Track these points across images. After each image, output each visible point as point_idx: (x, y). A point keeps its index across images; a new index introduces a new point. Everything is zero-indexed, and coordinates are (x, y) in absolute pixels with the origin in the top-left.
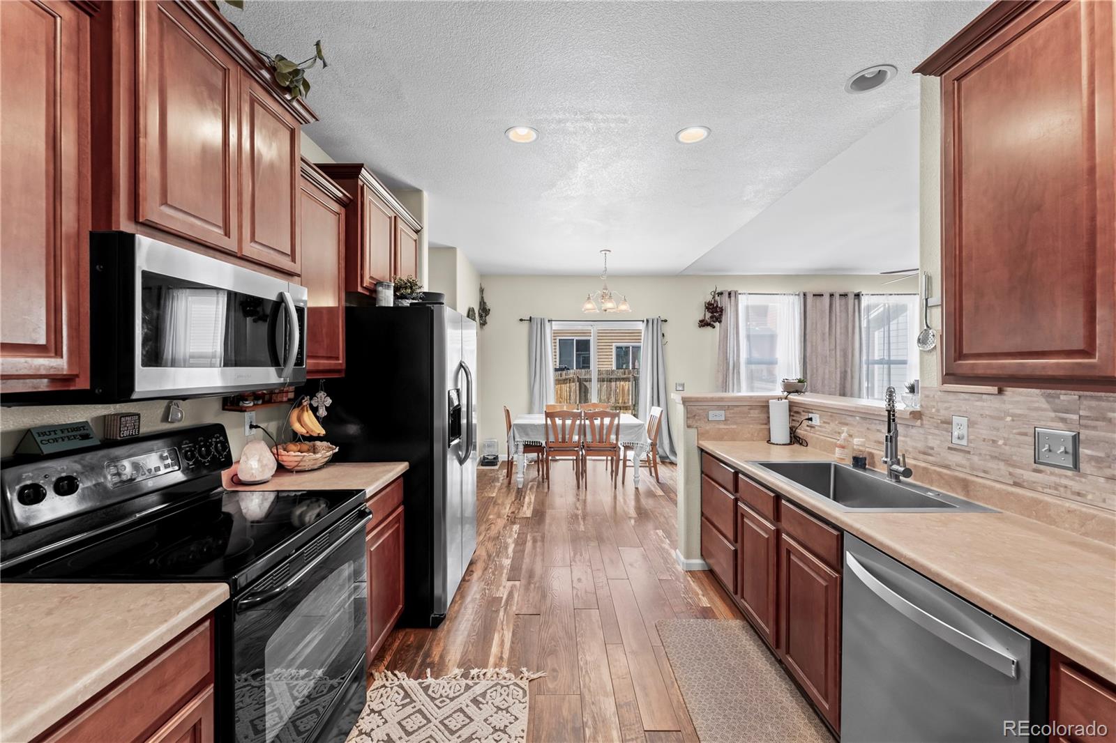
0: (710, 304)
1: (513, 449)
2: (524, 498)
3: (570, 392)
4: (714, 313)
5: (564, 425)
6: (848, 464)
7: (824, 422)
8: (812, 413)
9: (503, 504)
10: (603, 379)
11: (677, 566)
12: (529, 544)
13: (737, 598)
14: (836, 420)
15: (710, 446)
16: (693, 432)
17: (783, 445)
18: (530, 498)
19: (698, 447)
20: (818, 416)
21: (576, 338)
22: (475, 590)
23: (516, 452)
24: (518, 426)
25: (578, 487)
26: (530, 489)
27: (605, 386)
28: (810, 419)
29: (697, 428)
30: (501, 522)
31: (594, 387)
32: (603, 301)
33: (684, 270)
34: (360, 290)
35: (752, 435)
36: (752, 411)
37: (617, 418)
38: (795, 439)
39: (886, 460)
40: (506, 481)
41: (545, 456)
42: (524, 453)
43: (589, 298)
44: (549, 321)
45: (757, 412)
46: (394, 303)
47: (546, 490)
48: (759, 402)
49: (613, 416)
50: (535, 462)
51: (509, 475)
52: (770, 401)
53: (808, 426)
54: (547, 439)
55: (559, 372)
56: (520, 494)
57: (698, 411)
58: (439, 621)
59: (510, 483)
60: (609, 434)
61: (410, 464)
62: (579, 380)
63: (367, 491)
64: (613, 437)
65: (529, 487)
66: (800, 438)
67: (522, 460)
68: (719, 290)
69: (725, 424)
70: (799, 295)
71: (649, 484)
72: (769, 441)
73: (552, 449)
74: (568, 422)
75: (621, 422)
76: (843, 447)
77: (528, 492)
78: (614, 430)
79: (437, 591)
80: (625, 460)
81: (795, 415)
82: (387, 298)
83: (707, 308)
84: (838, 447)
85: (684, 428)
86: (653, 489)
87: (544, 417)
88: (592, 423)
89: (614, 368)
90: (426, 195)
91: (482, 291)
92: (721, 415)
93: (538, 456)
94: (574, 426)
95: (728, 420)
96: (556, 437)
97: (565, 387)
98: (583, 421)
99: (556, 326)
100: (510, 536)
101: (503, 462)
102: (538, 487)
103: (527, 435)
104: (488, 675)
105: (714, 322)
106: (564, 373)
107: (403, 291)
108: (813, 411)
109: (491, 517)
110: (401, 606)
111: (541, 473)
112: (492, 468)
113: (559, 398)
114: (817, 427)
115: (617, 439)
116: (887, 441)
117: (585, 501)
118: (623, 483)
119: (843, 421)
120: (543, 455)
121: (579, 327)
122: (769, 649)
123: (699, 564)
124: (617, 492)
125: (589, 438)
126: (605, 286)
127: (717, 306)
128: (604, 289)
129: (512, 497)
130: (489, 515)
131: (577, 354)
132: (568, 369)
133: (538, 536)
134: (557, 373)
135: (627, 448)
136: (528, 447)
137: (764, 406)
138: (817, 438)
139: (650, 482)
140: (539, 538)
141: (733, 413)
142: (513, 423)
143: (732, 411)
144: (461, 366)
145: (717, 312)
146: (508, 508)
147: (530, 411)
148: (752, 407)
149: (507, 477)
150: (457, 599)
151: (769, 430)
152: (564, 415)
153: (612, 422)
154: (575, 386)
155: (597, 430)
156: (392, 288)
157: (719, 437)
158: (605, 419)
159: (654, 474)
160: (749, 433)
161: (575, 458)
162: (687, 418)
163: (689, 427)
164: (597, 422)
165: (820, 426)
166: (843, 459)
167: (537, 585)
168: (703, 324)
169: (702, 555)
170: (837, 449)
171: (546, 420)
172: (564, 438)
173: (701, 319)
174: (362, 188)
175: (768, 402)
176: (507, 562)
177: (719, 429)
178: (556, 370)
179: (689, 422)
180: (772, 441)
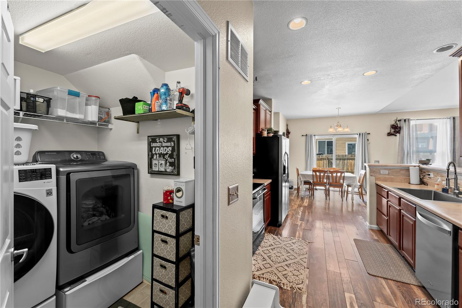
0: (393, 125)
1: (300, 183)
2: (304, 200)
3: (323, 164)
4: (396, 129)
5: (320, 175)
6: (440, 191)
7: (435, 176)
8: (430, 172)
9: (296, 201)
10: (340, 159)
11: (366, 227)
12: (307, 213)
13: (388, 236)
14: (439, 175)
15: (380, 183)
16: (373, 178)
17: (416, 184)
18: (307, 201)
19: (376, 184)
20: (432, 173)
21: (326, 141)
22: (289, 222)
23: (301, 184)
24: (302, 175)
25: (326, 199)
26: (306, 198)
27: (341, 162)
28: (429, 175)
29: (375, 176)
30: (296, 206)
31: (334, 161)
32: (337, 128)
33: (379, 111)
34: (259, 132)
35: (401, 180)
36: (401, 171)
37: (343, 174)
38: (422, 182)
39: (446, 187)
40: (297, 195)
41: (312, 186)
42: (304, 184)
43: (331, 127)
44: (314, 135)
45: (404, 171)
46: (267, 136)
47: (313, 199)
48: (405, 167)
49: (342, 173)
50: (308, 189)
51: (298, 192)
52: (410, 167)
53: (428, 178)
54: (313, 180)
55: (319, 156)
56: (302, 199)
57: (376, 170)
58: (280, 225)
59: (298, 195)
60: (340, 180)
61: (272, 180)
62: (328, 159)
63: (265, 184)
64: (342, 181)
65: (306, 197)
66: (424, 182)
67: (304, 187)
68: (399, 119)
69: (388, 176)
70: (450, 118)
71: (358, 201)
72: (409, 183)
73: (315, 184)
74: (322, 174)
75: (345, 175)
76: (438, 185)
77: (306, 199)
78: (342, 178)
79: (280, 220)
80: (347, 191)
81: (423, 173)
82: (265, 134)
83: (392, 127)
84: (436, 184)
85: (369, 176)
86: (360, 203)
87: (312, 172)
88: (332, 175)
89: (347, 154)
90: (273, 100)
91: (287, 125)
92: (387, 172)
93: (309, 186)
94: (324, 176)
95: (389, 174)
96: (317, 181)
97: (321, 162)
98: (328, 174)
99: (317, 137)
100: (300, 210)
101: (295, 189)
102: (309, 197)
103: (305, 178)
104: (296, 239)
105: (396, 133)
106: (321, 156)
107: (269, 131)
108: (431, 172)
109: (292, 204)
110: (270, 219)
111: (310, 193)
112: (291, 190)
113: (318, 165)
114: (432, 178)
115: (343, 182)
116: (447, 180)
117: (329, 204)
118: (346, 200)
119: (442, 175)
120: (311, 186)
121: (328, 137)
122: (397, 249)
123: (376, 227)
124: (343, 203)
125: (331, 181)
126: (338, 122)
127: (397, 126)
128: (338, 123)
129: (300, 199)
130: (292, 203)
131: (327, 147)
132: (323, 154)
133: (310, 211)
134: (318, 156)
135: (349, 186)
136: (306, 183)
137: (408, 169)
138: (431, 182)
139: (360, 201)
140: (310, 212)
141: (392, 171)
142: (299, 173)
143: (391, 171)
144: (286, 153)
145: (397, 129)
146: (298, 203)
147: (306, 170)
148: (401, 170)
149: (297, 193)
150: (284, 222)
151: (410, 179)
152: (320, 171)
153: (341, 175)
154: (326, 162)
155: (334, 178)
156: (266, 131)
157: (385, 180)
158: (338, 174)
159: (361, 198)
160: (400, 179)
161: (325, 189)
162: (371, 172)
163: (371, 176)
164: (335, 175)
165: (433, 178)
166: (438, 189)
167: (310, 223)
168: (389, 134)
169: (377, 224)
170: (435, 185)
171: (313, 173)
172: (320, 181)
173: (388, 132)
174: (260, 104)
175: (409, 168)
176: (299, 217)
177: (385, 177)
178: (317, 154)
179: (371, 174)
180: (411, 183)
